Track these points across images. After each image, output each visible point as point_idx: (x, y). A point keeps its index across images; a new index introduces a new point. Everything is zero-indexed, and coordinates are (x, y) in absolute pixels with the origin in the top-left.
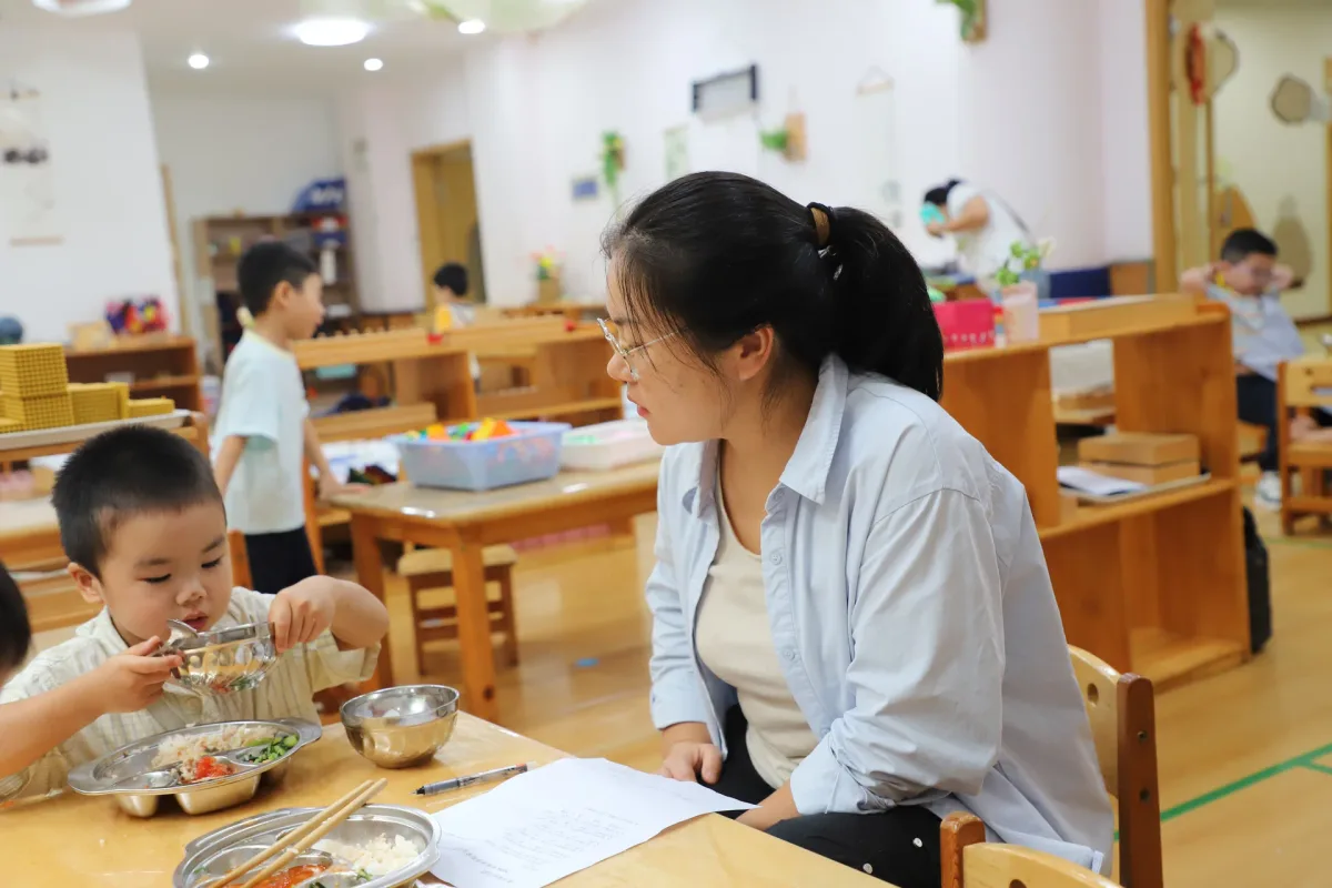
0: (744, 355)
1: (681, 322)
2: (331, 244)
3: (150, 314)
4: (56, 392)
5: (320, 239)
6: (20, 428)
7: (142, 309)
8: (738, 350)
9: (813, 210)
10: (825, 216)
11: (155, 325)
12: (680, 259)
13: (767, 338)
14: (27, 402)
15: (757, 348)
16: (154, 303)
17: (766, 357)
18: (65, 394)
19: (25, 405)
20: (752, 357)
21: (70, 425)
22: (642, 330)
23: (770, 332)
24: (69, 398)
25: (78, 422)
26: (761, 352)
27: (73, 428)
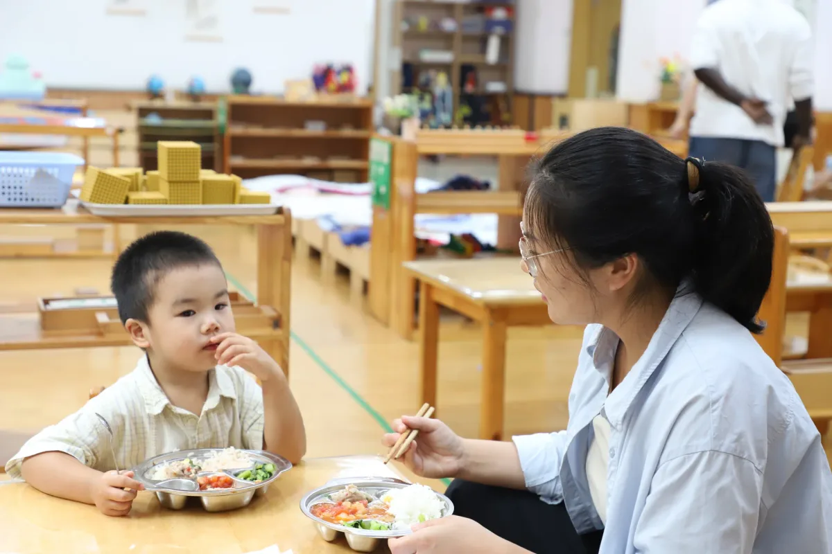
0: (615, 272)
1: (566, 244)
2: (499, 30)
3: (344, 78)
4: (192, 179)
5: (490, 25)
6: (165, 202)
7: (339, 73)
8: (609, 269)
9: (689, 164)
10: (696, 169)
11: (347, 87)
12: (571, 200)
13: (632, 263)
14: (172, 184)
15: (625, 269)
16: (349, 69)
17: (630, 276)
18: (197, 182)
19: (170, 186)
20: (621, 273)
21: (198, 204)
22: (536, 244)
23: (635, 259)
24: (201, 185)
25: (204, 203)
26: (627, 271)
27: (200, 206)
